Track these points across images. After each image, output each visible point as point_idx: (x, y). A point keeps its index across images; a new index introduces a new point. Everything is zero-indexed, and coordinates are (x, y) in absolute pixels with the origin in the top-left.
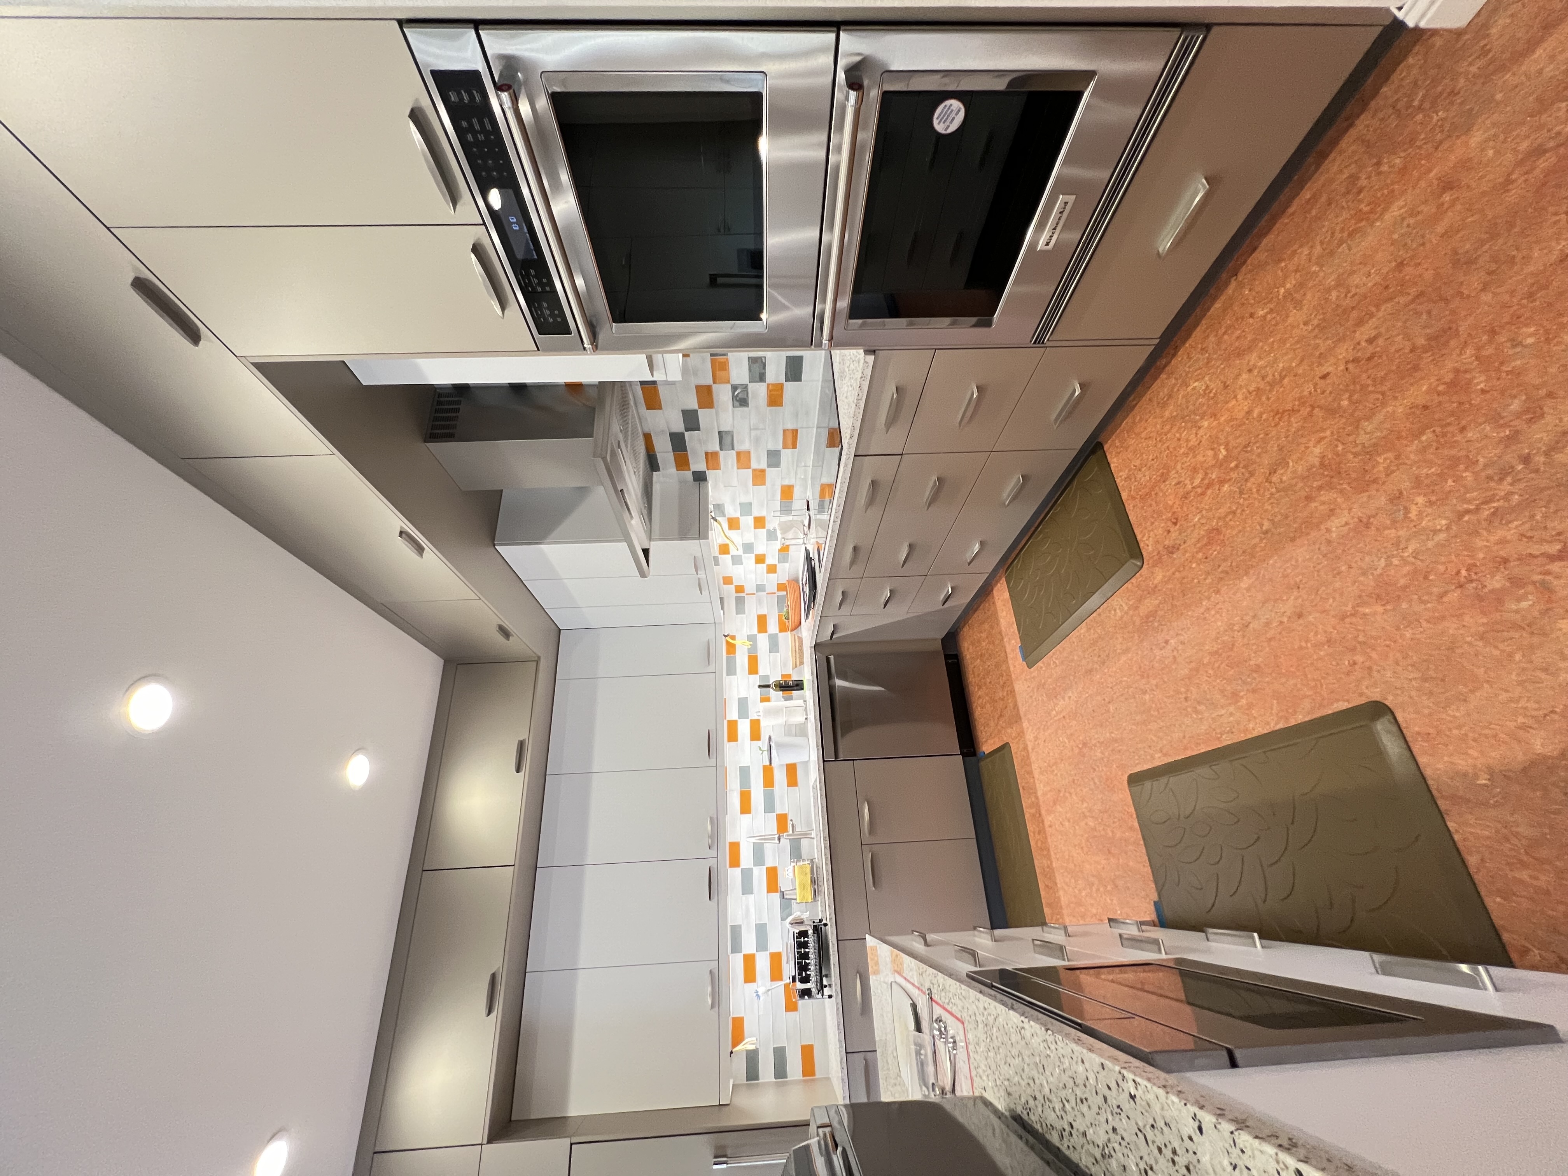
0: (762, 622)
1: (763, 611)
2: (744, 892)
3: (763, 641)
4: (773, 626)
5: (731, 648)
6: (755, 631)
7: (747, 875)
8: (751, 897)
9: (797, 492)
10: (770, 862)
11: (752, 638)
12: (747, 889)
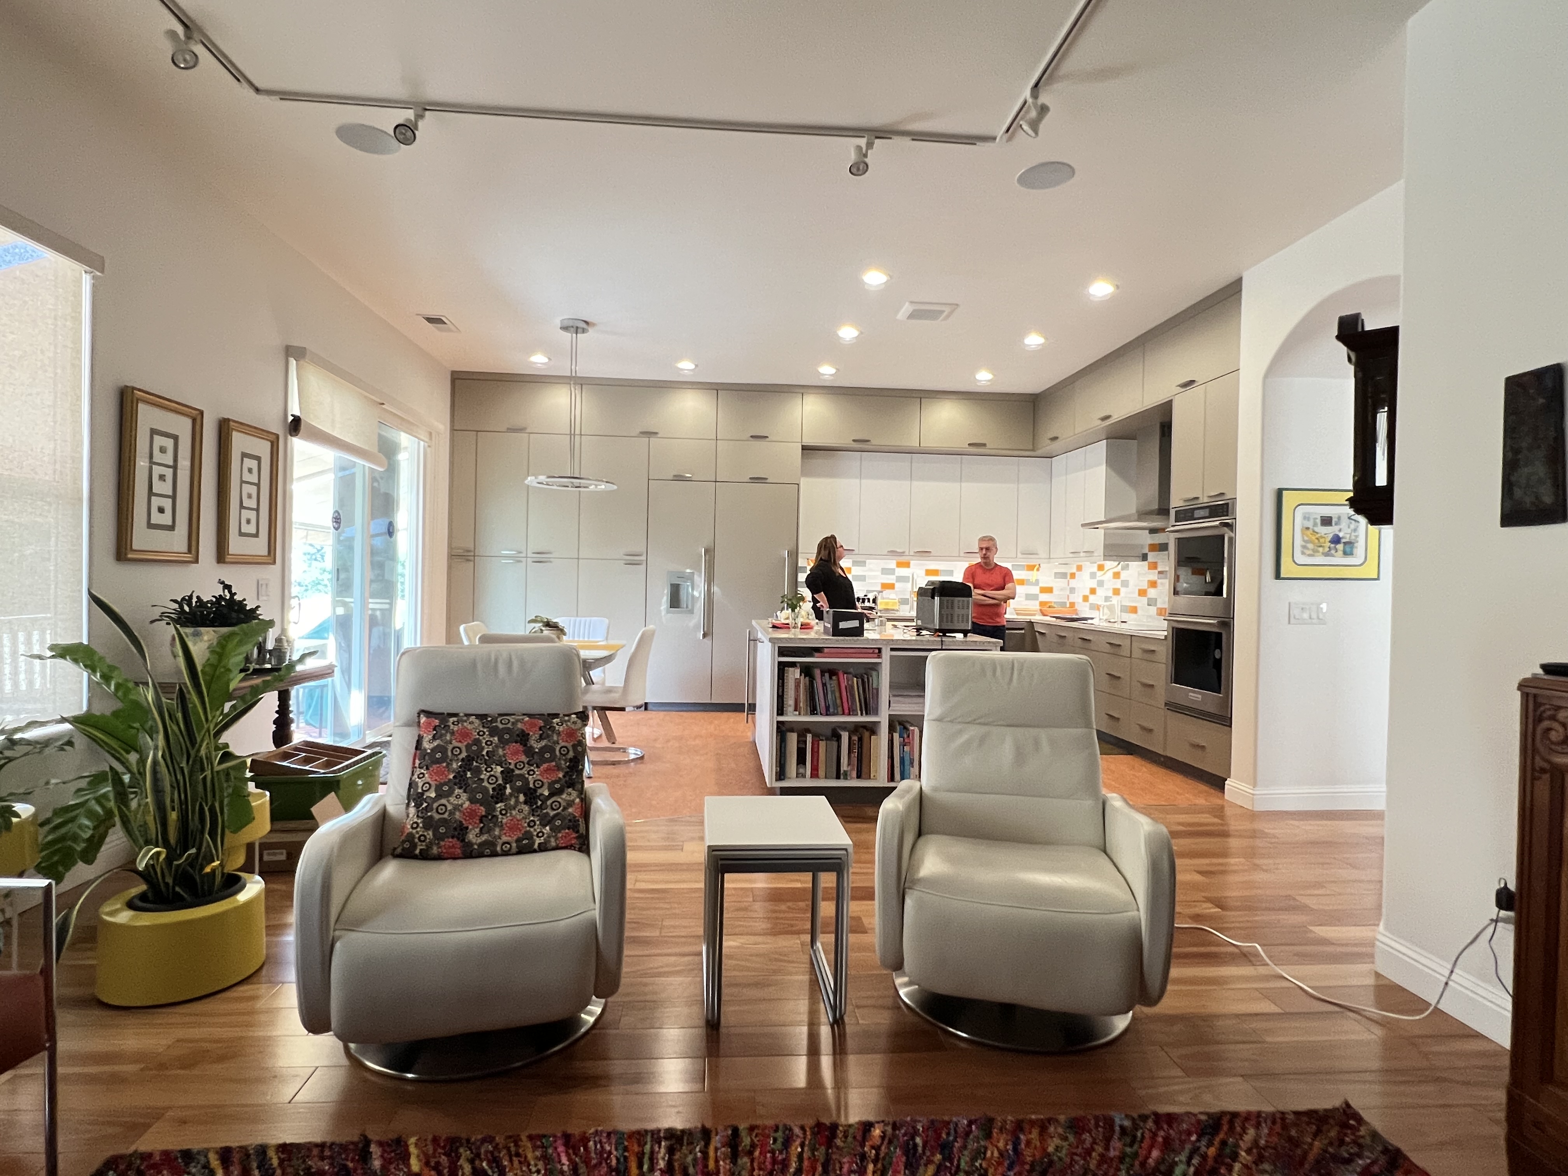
0: (1049, 590)
1: (1055, 591)
2: (883, 569)
3: (1035, 590)
4: (1044, 597)
5: (1031, 568)
6: (1041, 585)
7: (891, 572)
8: (879, 573)
9: (1133, 616)
10: (897, 585)
11: (1037, 582)
12: (885, 571)
